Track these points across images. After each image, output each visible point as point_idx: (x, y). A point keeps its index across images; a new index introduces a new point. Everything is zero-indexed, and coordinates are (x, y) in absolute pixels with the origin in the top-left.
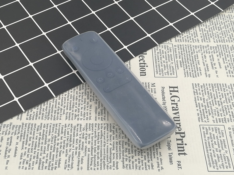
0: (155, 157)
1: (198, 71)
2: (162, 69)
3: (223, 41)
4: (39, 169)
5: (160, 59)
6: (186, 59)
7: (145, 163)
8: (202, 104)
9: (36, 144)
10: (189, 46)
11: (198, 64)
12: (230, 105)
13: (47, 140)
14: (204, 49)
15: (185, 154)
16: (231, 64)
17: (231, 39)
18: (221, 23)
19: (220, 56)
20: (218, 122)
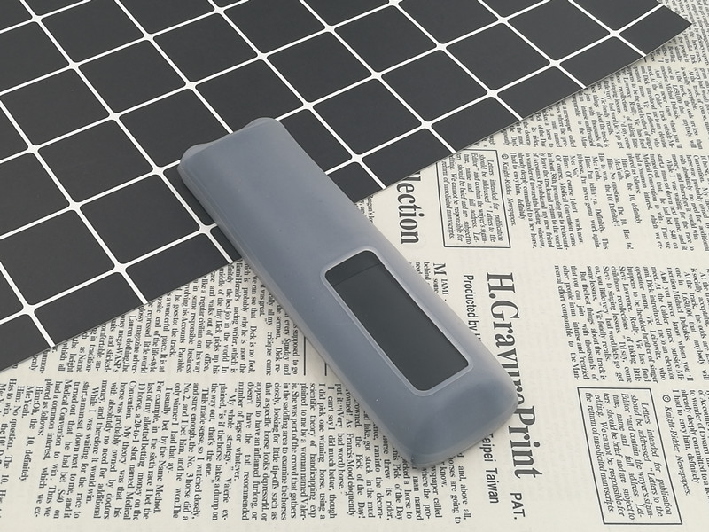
0: (444, 483)
1: (571, 229)
2: (466, 223)
3: (645, 142)
4: (96, 515)
5: (459, 194)
6: (538, 196)
7: (417, 500)
8: (584, 325)
9: (86, 443)
10: (546, 156)
11: (571, 210)
12: (668, 330)
13: (121, 432)
14: (588, 165)
15: (534, 472)
16: (669, 211)
17: (669, 137)
18: (639, 92)
19: (638, 187)
20: (633, 378)
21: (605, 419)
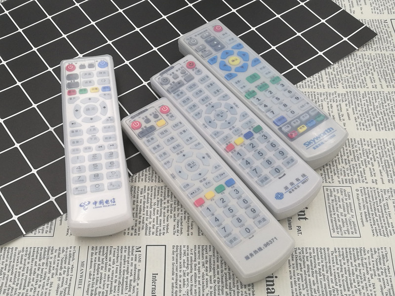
3: (354, 86)
4: (146, 234)
9: (140, 208)
10: (313, 93)
12: (359, 164)
13: (152, 204)
14: (330, 96)
15: (306, 219)
16: (362, 115)
17: (363, 84)
18: (352, 65)
19: (350, 106)
20: (345, 182)
21: (333, 198)
